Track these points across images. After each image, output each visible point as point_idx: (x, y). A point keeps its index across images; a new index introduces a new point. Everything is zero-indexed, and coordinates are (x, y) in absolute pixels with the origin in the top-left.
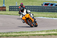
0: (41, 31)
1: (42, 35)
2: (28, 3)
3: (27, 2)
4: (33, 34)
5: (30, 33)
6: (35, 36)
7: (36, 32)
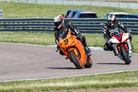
0: (61, 79)
1: (64, 88)
2: (30, 11)
4: (42, 85)
5: (36, 85)
6: (47, 90)
7: (49, 81)
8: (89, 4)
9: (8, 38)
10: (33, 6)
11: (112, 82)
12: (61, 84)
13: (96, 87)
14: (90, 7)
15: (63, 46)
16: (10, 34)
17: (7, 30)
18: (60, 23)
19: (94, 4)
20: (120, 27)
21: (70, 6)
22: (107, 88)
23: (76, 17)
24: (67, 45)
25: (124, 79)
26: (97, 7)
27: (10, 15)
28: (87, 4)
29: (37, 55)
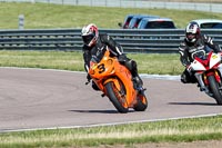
1: (122, 141)
2: (67, 17)
3: (62, 15)
4: (86, 137)
5: (76, 136)
6: (94, 145)
7: (97, 130)
8: (162, 6)
9: (32, 60)
10: (72, 9)
11: (199, 132)
12: (118, 135)
13: (173, 139)
14: (164, 12)
15: (97, 75)
16: (36, 55)
17: (30, 48)
18: (91, 37)
19: (170, 6)
20: (207, 44)
21: (131, 10)
22: (190, 140)
23: (141, 27)
24: (104, 74)
25: (218, 127)
26: (174, 12)
27: (35, 24)
28: (158, 7)
29: (78, 88)
